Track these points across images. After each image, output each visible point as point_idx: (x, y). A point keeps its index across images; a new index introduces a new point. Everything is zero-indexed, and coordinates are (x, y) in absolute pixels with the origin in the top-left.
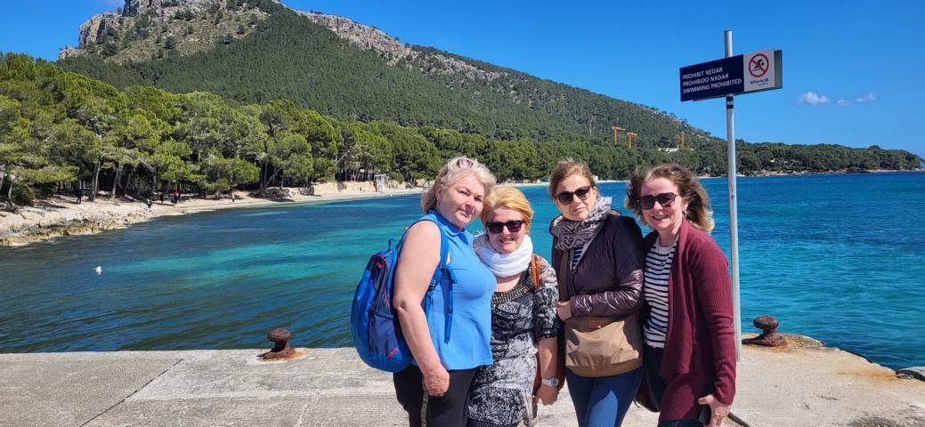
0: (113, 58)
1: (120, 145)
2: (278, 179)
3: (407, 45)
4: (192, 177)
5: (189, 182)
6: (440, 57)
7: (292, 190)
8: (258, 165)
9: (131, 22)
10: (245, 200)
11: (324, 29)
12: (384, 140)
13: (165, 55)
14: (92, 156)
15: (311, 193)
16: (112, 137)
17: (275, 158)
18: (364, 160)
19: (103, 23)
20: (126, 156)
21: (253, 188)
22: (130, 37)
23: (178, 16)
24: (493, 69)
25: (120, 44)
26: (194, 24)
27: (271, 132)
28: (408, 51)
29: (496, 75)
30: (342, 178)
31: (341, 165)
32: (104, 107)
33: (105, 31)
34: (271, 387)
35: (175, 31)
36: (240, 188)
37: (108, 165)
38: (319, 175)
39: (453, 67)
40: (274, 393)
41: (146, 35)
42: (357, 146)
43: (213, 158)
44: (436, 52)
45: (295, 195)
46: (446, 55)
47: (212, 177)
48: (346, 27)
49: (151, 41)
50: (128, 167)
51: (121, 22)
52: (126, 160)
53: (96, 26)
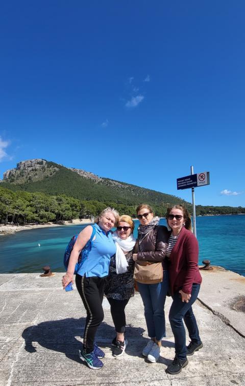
0: (13, 183)
1: (14, 208)
2: (61, 218)
3: (100, 178)
4: (36, 218)
5: (34, 219)
6: (110, 181)
7: (66, 221)
8: (55, 214)
9: (18, 172)
10: (52, 225)
11: (76, 173)
12: (94, 206)
13: (29, 181)
14: (5, 212)
15: (71, 222)
16: (11, 206)
17: (60, 212)
18: (88, 212)
19: (10, 173)
20: (16, 212)
21: (54, 221)
22: (18, 177)
23: (33, 170)
24: (127, 184)
25: (15, 178)
26: (37, 172)
27: (59, 204)
28: (101, 179)
29: (127, 186)
30: (81, 218)
31: (81, 214)
32: (9, 197)
33: (11, 175)
34: (41, 286)
35: (32, 174)
36: (50, 221)
37: (10, 215)
38: (74, 217)
39: (115, 184)
40: (41, 289)
41: (23, 176)
42: (86, 208)
43: (42, 212)
44: (109, 179)
45: (67, 223)
46: (112, 180)
47: (42, 218)
48: (82, 172)
49: (24, 177)
50: (16, 215)
51: (16, 172)
52: (16, 213)
53: (8, 173)
